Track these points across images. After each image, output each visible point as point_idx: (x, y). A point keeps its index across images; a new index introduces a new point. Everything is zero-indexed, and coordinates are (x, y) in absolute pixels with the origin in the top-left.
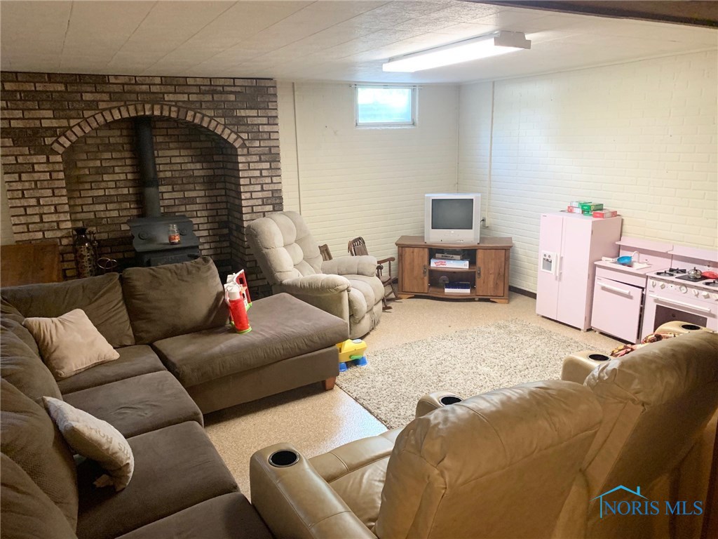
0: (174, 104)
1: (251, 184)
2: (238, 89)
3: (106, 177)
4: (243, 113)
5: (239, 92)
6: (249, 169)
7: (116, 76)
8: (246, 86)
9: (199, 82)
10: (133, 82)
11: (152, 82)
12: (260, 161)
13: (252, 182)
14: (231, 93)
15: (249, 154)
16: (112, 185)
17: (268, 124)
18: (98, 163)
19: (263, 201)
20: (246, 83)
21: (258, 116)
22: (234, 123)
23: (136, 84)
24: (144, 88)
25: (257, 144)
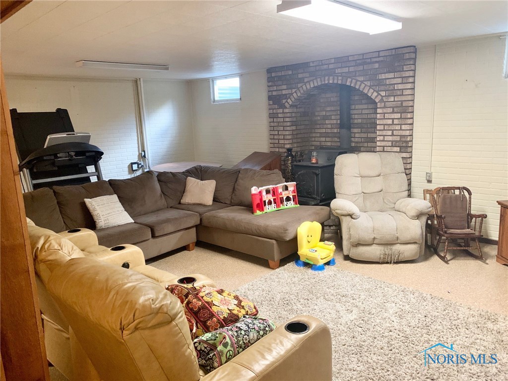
0: (340, 75)
1: (384, 130)
2: (381, 59)
3: (327, 122)
4: (383, 76)
5: (382, 61)
6: (384, 119)
7: (313, 62)
8: (387, 56)
9: (356, 58)
10: (321, 64)
11: (330, 62)
12: (393, 112)
13: (386, 129)
14: (376, 62)
15: (385, 107)
16: (329, 126)
17: (402, 83)
18: (324, 113)
19: (392, 144)
20: (387, 53)
21: (394, 78)
22: (376, 84)
23: (322, 65)
24: (325, 67)
25: (392, 99)
